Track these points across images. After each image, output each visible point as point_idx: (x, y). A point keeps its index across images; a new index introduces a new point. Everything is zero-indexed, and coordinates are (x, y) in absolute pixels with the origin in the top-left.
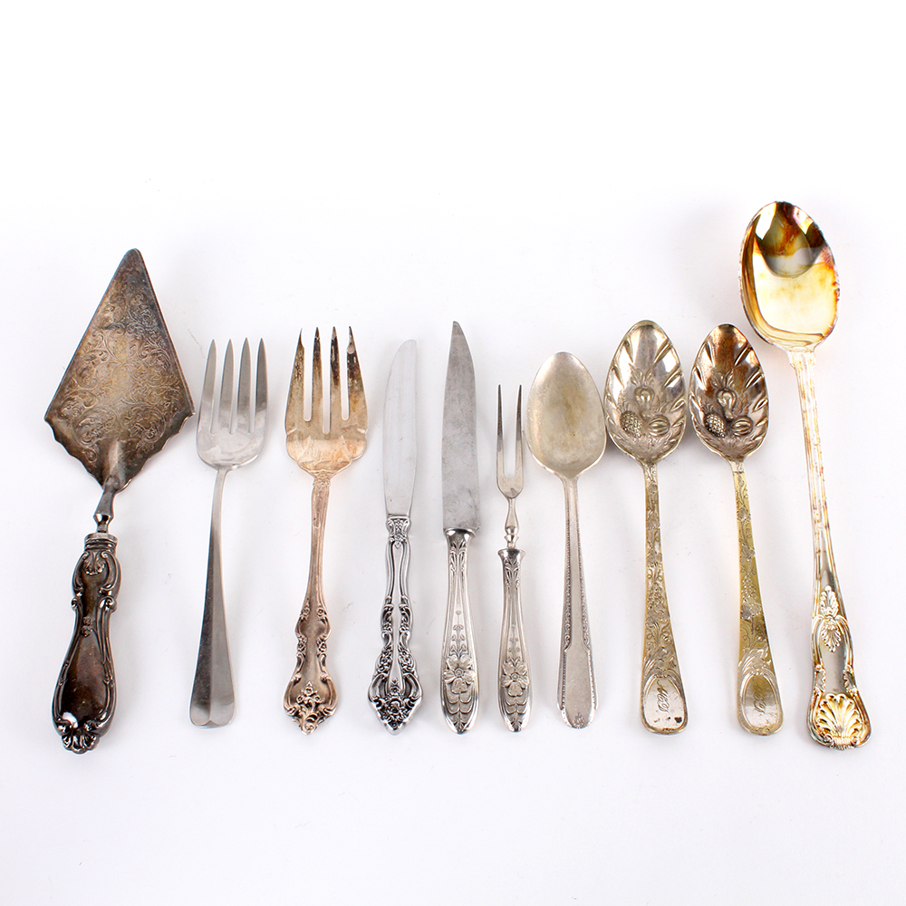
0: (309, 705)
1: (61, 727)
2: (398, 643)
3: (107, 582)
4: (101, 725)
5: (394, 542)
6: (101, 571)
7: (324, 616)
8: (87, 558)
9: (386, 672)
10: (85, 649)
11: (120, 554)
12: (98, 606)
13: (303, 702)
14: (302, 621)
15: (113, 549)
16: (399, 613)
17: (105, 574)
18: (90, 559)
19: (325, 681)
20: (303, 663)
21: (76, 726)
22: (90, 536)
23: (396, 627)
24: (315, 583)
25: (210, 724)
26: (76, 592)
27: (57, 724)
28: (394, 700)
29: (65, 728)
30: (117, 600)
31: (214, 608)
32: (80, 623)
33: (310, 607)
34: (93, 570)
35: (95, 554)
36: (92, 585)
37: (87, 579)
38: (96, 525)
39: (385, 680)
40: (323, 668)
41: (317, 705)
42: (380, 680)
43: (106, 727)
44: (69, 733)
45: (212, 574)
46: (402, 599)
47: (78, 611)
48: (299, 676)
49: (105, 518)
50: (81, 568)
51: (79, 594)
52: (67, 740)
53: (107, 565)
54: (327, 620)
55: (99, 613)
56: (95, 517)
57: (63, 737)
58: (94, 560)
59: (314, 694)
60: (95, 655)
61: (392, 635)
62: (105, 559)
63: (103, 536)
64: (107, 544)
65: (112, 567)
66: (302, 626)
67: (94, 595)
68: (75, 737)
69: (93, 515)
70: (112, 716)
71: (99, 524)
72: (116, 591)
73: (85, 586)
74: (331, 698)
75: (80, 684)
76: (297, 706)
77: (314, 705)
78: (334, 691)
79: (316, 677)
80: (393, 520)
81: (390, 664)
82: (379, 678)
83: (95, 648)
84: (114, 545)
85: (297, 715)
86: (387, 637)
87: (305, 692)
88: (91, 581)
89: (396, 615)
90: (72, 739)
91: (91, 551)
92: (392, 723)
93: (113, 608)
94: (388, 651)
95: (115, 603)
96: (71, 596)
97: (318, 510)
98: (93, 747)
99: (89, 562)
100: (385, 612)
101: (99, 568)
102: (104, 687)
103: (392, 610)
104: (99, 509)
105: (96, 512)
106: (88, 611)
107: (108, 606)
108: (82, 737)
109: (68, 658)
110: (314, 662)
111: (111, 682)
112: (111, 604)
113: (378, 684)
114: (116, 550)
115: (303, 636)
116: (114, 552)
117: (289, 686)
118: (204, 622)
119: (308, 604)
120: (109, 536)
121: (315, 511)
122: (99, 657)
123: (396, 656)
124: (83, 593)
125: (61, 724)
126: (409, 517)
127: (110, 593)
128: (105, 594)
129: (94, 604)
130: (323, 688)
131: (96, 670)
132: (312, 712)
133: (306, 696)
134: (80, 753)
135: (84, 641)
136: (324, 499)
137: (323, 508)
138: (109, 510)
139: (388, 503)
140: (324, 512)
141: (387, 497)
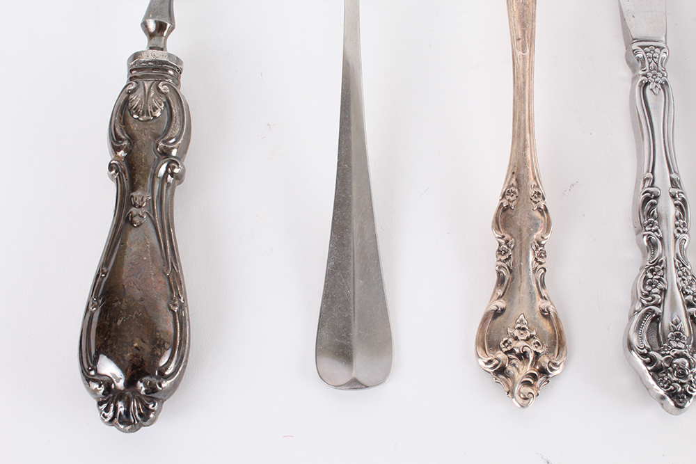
0: (523, 356)
1: (95, 386)
2: (673, 256)
3: (170, 134)
4: (165, 384)
5: (647, 84)
6: (158, 114)
7: (542, 204)
8: (134, 91)
9: (658, 305)
10: (134, 249)
11: (187, 87)
12: (155, 175)
13: (512, 351)
14: (505, 210)
15: (177, 78)
16: (671, 202)
17: (166, 120)
18: (140, 93)
19: (545, 314)
20: (506, 282)
21: (120, 384)
22: (136, 56)
23: (668, 228)
24: (525, 148)
25: (355, 384)
26: (116, 149)
27: (88, 380)
28: (678, 356)
29: (102, 389)
30: (184, 163)
31: (354, 184)
32: (125, 203)
33: (519, 186)
34: (146, 112)
35: (147, 85)
36: (144, 138)
37: (135, 127)
38: (145, 38)
39: (657, 319)
40: (543, 292)
41: (537, 354)
42: (649, 319)
43: (175, 386)
44: (109, 396)
45: (349, 124)
46: (672, 180)
47: (119, 182)
48: (501, 304)
49: (161, 27)
50: (124, 109)
51: (122, 153)
52: (107, 410)
53: (168, 104)
54: (546, 209)
55: (157, 186)
56: (145, 25)
57: (100, 404)
58: (146, 96)
59: (532, 336)
60: (153, 260)
61: (661, 239)
62: (165, 94)
63: (160, 56)
64: (167, 70)
65: (176, 109)
66: (504, 217)
67: (147, 154)
68: (120, 404)
69: (141, 21)
70: (184, 367)
71: (151, 36)
72: (184, 150)
73: (132, 139)
74: (557, 342)
75: (129, 310)
76: (501, 355)
77: (531, 357)
78: (560, 332)
79: (532, 307)
80: (643, 47)
81: (663, 292)
82: (646, 313)
83: (153, 248)
84: (178, 71)
85: (501, 371)
86: (652, 245)
87: (516, 333)
88: (141, 131)
89: (667, 208)
90: (116, 409)
91: (140, 81)
92: (673, 394)
93: (179, 178)
94: (655, 268)
95: (184, 171)
96: (106, 156)
97: (523, 25)
98: (152, 422)
99: (137, 99)
100: (647, 199)
101: (155, 109)
102: (170, 314)
103: (656, 197)
104: (151, 12)
105: (147, 17)
106: (139, 183)
107: (172, 174)
108: (134, 404)
109: (105, 263)
110: (527, 280)
111: (182, 307)
112: (176, 171)
113: (646, 325)
114: (181, 80)
115: (507, 236)
116: (178, 84)
117: (485, 320)
118: (338, 205)
119: (514, 181)
120: (170, 55)
121: (518, 27)
122: (160, 263)
123: (672, 277)
124: (129, 151)
125: (94, 381)
126: (666, 43)
127: (174, 153)
128: (165, 153)
129: (148, 171)
130: (546, 326)
131: (158, 287)
132: (528, 369)
133: (516, 339)
134: (130, 431)
135: (133, 235)
136: (531, 7)
137: (530, 22)
138: (167, 15)
139: (630, 21)
140: (532, 29)
141: (624, 11)
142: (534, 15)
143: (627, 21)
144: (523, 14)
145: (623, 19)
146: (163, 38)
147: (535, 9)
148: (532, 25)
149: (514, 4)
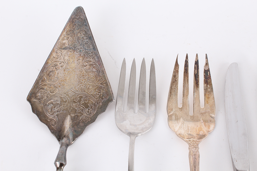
38: (56, 169)
49: (62, 165)
56: (55, 164)
71: (58, 168)
97: (195, 167)
104: (58, 159)
121: (193, 168)
136: (197, 159)
137: (197, 166)
138: (64, 160)
139: (235, 163)
140: (198, 168)
141: (233, 159)
142: (199, 163)
143: (234, 163)
144: (195, 162)
145: (233, 162)
146: (62, 170)
147: (199, 160)
148: (198, 167)
149: (191, 158)
